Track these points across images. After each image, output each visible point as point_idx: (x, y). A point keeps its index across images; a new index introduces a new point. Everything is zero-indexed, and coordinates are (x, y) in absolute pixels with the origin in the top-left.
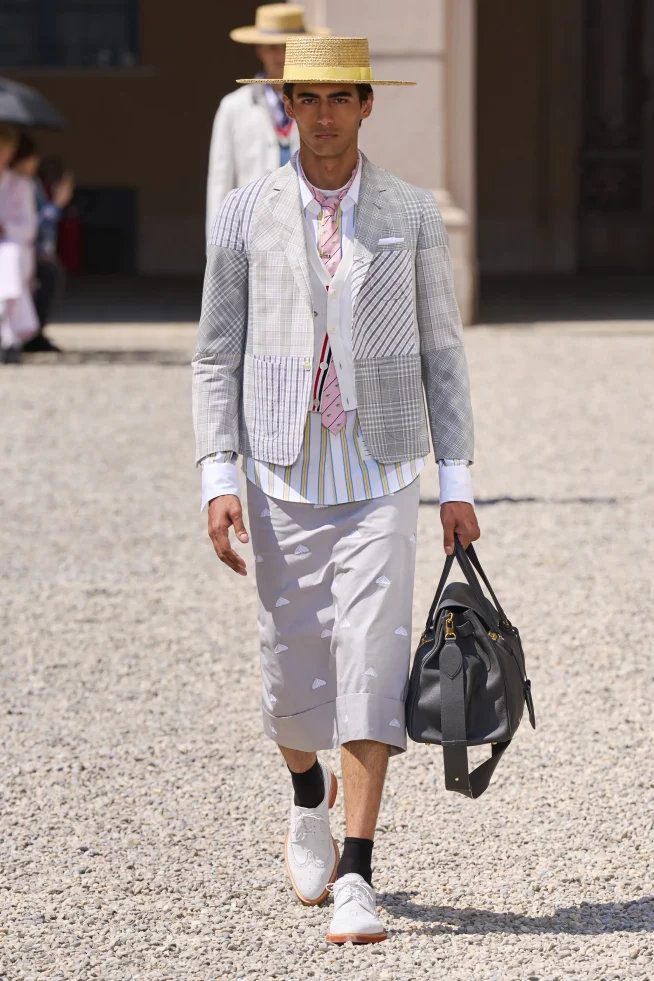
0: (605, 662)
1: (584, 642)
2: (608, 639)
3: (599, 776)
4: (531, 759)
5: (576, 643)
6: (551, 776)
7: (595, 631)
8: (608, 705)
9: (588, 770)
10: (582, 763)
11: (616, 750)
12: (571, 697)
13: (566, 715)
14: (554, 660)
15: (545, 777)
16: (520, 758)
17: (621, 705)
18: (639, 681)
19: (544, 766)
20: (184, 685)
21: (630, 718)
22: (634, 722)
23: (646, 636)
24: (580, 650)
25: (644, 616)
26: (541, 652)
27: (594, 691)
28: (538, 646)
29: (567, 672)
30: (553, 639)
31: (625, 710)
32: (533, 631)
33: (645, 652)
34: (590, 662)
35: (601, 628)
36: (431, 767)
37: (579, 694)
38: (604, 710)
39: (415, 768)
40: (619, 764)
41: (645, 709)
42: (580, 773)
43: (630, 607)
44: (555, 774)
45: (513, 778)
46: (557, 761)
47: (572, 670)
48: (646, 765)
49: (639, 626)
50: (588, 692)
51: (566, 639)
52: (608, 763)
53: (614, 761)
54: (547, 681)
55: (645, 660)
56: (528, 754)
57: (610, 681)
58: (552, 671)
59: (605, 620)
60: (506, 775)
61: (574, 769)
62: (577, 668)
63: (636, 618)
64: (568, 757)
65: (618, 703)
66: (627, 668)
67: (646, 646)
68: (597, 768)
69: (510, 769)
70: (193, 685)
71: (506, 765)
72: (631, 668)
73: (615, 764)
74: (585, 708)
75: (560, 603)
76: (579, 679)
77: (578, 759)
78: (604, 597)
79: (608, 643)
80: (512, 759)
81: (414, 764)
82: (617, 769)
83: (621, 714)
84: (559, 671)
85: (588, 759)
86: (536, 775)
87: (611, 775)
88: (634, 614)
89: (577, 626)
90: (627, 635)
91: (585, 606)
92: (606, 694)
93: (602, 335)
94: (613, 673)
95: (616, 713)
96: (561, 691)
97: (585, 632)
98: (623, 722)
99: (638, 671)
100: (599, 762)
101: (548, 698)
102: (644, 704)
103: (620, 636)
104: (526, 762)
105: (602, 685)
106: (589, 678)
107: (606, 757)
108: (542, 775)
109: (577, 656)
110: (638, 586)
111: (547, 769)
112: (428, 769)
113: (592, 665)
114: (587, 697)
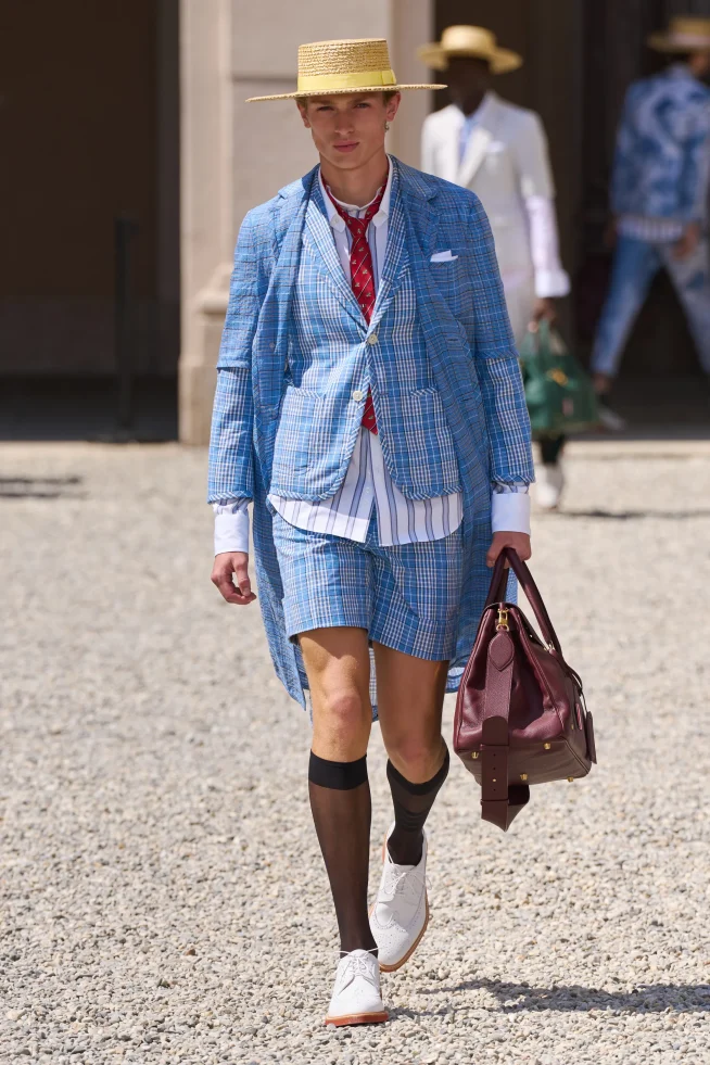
0: (589, 900)
1: (561, 874)
2: (594, 869)
3: (574, 1054)
4: (484, 1030)
5: (552, 874)
6: (510, 1054)
7: (577, 858)
8: (591, 958)
9: (561, 1046)
10: (552, 1036)
11: (599, 1019)
12: (542, 946)
13: (532, 971)
14: (520, 897)
15: (501, 1055)
16: (469, 1029)
17: (609, 958)
18: (635, 926)
19: (501, 1041)
20: (19, 930)
21: (620, 977)
22: (625, 982)
23: (646, 865)
24: (556, 884)
25: (644, 837)
26: (503, 886)
27: (572, 939)
28: (499, 878)
29: (538, 914)
30: (521, 870)
31: (613, 965)
32: (495, 859)
33: (644, 887)
34: (569, 900)
35: (586, 854)
36: (348, 1041)
37: (553, 943)
38: (585, 965)
39: (327, 1042)
40: (602, 1038)
41: (642, 963)
42: (550, 1049)
43: (627, 826)
44: (515, 1051)
45: (458, 1056)
46: (519, 1034)
47: (544, 911)
48: (640, 1039)
49: (637, 851)
50: (563, 941)
51: (538, 869)
52: (587, 1037)
53: (596, 1034)
54: (510, 926)
55: (642, 897)
56: (481, 1024)
57: (596, 925)
58: (517, 913)
59: (591, 843)
60: (449, 1052)
61: (541, 1045)
62: (550, 908)
63: (634, 841)
64: (533, 1028)
65: (604, 956)
66: (618, 908)
67: (647, 879)
68: (572, 1043)
69: (455, 1044)
70: (30, 929)
71: (449, 1038)
72: (626, 908)
73: (596, 1038)
74: (560, 962)
75: (533, 819)
76: (553, 923)
77: (547, 1032)
78: (593, 812)
79: (593, 875)
80: (457, 1031)
81: (325, 1038)
82: (599, 1045)
83: (608, 971)
84: (526, 912)
85: (561, 1032)
86: (490, 1052)
87: (591, 1053)
88: (630, 836)
89: (552, 852)
90: (621, 864)
91: (565, 825)
92: (589, 944)
93: (605, 458)
94: (600, 915)
95: (601, 969)
96: (528, 940)
97: (563, 858)
98: (610, 980)
99: (634, 912)
100: (575, 1034)
101: (509, 948)
102: (640, 957)
103: (611, 864)
104: (477, 1034)
105: (584, 931)
106: (567, 922)
107: (584, 1028)
108: (496, 1052)
109: (552, 892)
110: (638, 797)
111: (505, 1044)
112: (343, 1044)
113: (573, 904)
114: (563, 946)
